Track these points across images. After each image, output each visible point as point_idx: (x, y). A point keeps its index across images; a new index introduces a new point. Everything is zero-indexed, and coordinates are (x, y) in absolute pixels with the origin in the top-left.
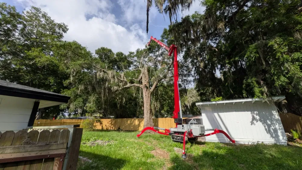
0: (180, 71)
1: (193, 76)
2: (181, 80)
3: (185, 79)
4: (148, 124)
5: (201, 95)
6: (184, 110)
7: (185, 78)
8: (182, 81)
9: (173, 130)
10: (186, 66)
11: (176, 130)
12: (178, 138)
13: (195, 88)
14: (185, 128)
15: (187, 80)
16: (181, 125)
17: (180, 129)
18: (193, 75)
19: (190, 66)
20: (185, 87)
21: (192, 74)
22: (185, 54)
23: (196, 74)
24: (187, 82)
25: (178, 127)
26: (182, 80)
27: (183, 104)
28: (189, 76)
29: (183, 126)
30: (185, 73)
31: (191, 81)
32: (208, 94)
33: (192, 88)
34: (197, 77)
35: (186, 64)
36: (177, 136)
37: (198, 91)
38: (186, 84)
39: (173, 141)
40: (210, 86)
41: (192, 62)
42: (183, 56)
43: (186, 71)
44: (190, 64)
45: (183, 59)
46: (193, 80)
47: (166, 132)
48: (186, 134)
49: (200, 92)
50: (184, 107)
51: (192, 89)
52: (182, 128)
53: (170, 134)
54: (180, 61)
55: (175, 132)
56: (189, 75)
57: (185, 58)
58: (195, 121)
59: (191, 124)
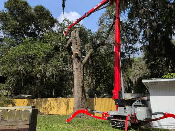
0: (124, 34)
1: (140, 43)
2: (124, 47)
3: (130, 47)
4: (79, 106)
5: (151, 67)
6: (127, 87)
7: (130, 45)
8: (126, 49)
9: (113, 113)
10: (131, 29)
11: (116, 114)
12: (119, 123)
13: (144, 58)
14: (128, 111)
15: (132, 47)
16: (123, 108)
17: (121, 112)
18: (141, 40)
19: (138, 29)
20: (130, 58)
21: (139, 40)
22: (131, 10)
23: (145, 40)
24: (133, 50)
25: (118, 109)
26: (126, 47)
27: (127, 79)
28: (135, 43)
29: (125, 109)
30: (131, 37)
31: (138, 49)
32: (161, 66)
33: (140, 57)
34: (145, 44)
35: (132, 26)
36: (117, 121)
37: (147, 62)
38: (132, 53)
39: (113, 127)
40: (164, 56)
41: (140, 22)
42: (129, 14)
43: (132, 35)
44: (138, 26)
45: (128, 18)
46: (140, 47)
47: (103, 116)
48: (129, 118)
49: (149, 64)
50: (128, 83)
51: (139, 59)
52: (123, 111)
53: (109, 119)
54: (124, 22)
55: (115, 117)
56: (135, 41)
57: (131, 16)
58: (141, 103)
59: (135, 106)
